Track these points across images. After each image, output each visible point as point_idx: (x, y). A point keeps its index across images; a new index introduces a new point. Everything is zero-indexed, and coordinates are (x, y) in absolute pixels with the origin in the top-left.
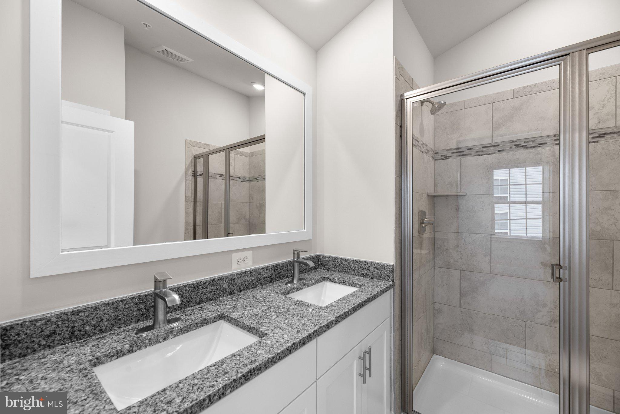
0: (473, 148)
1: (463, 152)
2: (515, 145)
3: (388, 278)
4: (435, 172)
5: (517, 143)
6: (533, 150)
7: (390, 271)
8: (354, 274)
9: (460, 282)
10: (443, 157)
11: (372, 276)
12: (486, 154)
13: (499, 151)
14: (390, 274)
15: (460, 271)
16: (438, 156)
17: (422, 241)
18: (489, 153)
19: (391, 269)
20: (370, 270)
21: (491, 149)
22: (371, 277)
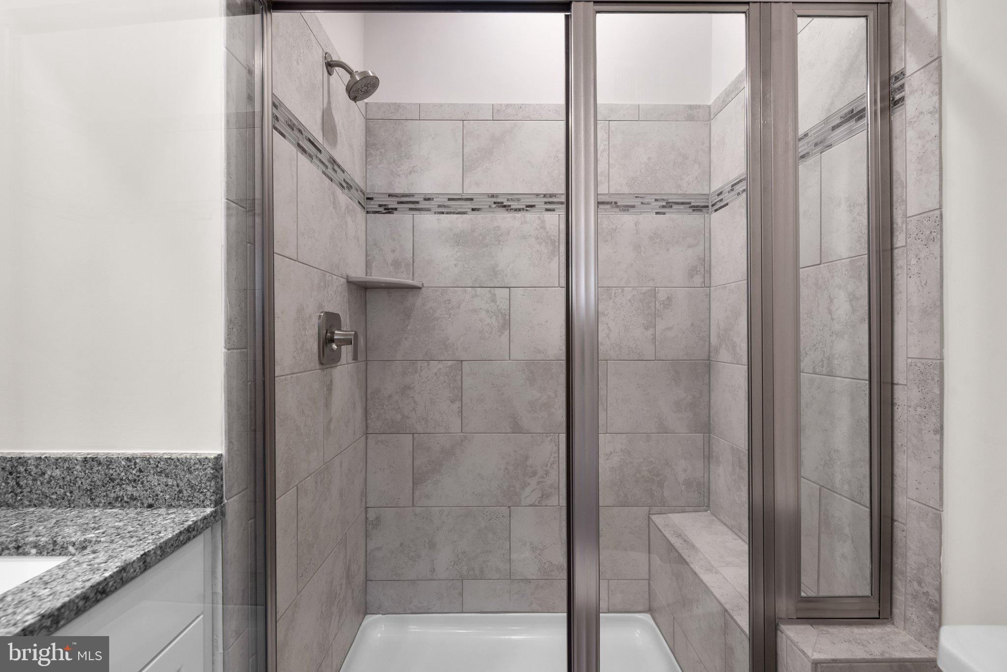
0: (433, 198)
1: (417, 202)
2: (495, 203)
3: (202, 498)
4: (368, 238)
5: (498, 200)
6: (519, 215)
7: (206, 474)
8: (89, 502)
9: (413, 457)
10: (382, 209)
11: (150, 501)
12: (454, 213)
13: (473, 210)
14: (208, 484)
15: (413, 435)
16: (373, 206)
17: (331, 381)
18: (459, 210)
19: (209, 471)
20: (142, 483)
21: (460, 205)
22: (145, 505)
